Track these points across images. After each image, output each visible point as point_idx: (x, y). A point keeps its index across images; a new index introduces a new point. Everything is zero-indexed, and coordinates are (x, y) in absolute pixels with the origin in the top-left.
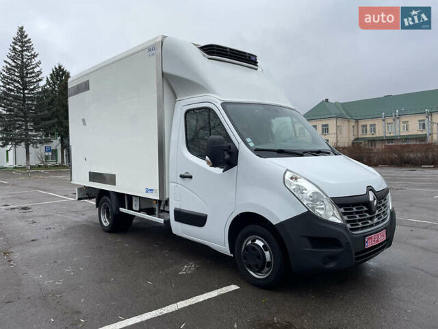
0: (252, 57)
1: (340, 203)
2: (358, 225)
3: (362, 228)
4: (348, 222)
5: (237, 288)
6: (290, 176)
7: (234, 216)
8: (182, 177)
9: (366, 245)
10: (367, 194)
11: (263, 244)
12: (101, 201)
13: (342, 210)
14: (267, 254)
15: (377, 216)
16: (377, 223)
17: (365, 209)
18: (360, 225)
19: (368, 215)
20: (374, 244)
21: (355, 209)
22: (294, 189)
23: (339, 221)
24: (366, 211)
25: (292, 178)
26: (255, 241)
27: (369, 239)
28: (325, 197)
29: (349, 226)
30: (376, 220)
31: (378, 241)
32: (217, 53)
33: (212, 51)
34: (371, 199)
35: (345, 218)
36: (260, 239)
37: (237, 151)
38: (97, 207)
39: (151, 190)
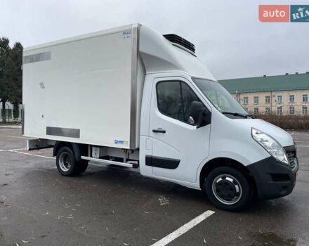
0: (193, 46)
1: (286, 150)
4: (290, 163)
7: (207, 161)
11: (232, 180)
13: (287, 155)
14: (236, 187)
23: (287, 163)
35: (289, 160)
36: (229, 177)
37: (210, 114)
38: (55, 155)
39: (121, 142)
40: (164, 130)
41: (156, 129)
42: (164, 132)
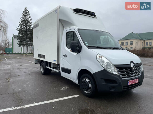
0: (93, 13)
1: (118, 67)
2: (125, 76)
3: (127, 77)
4: (121, 74)
5: (79, 96)
6: (99, 56)
7: (80, 70)
8: (64, 56)
9: (128, 84)
10: (130, 64)
11: (88, 81)
12: (41, 64)
13: (119, 70)
14: (90, 84)
15: (135, 73)
16: (134, 76)
17: (129, 70)
18: (126, 76)
19: (130, 72)
20: (132, 83)
21: (124, 70)
22: (100, 61)
23: (117, 74)
24: (129, 71)
25: (99, 57)
26: (86, 79)
27: (130, 81)
28: (111, 64)
29: (121, 76)
30: (134, 75)
31: (134, 82)
32: (79, 12)
33: (77, 11)
34: (132, 66)
35: (120, 73)
36: (88, 79)
37: (81, 47)
38: (40, 66)
39: (55, 60)
40: (67, 55)
41: (64, 55)
42: (67, 56)
